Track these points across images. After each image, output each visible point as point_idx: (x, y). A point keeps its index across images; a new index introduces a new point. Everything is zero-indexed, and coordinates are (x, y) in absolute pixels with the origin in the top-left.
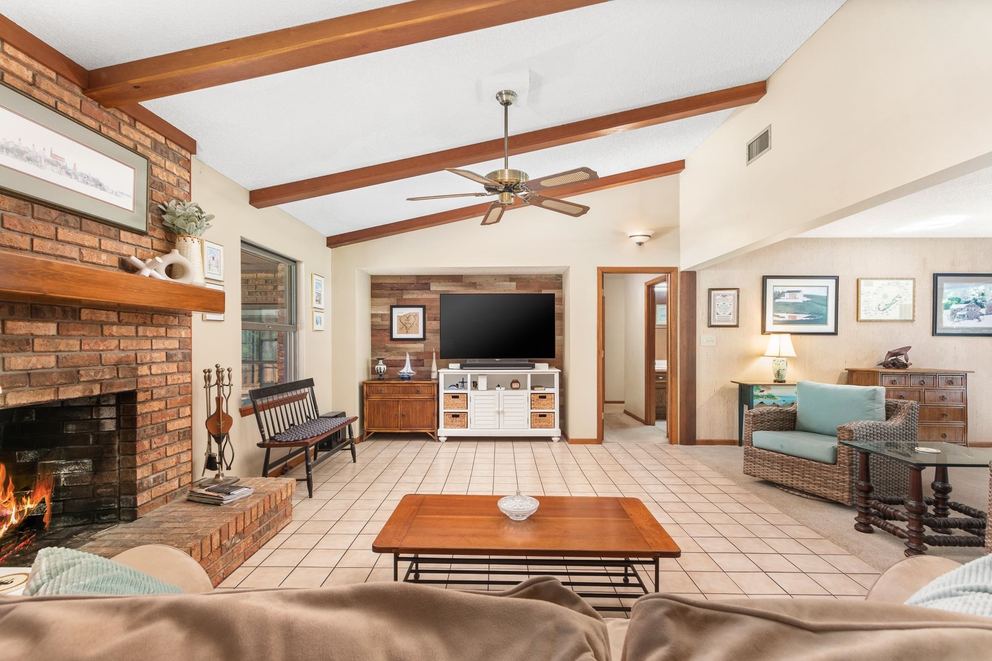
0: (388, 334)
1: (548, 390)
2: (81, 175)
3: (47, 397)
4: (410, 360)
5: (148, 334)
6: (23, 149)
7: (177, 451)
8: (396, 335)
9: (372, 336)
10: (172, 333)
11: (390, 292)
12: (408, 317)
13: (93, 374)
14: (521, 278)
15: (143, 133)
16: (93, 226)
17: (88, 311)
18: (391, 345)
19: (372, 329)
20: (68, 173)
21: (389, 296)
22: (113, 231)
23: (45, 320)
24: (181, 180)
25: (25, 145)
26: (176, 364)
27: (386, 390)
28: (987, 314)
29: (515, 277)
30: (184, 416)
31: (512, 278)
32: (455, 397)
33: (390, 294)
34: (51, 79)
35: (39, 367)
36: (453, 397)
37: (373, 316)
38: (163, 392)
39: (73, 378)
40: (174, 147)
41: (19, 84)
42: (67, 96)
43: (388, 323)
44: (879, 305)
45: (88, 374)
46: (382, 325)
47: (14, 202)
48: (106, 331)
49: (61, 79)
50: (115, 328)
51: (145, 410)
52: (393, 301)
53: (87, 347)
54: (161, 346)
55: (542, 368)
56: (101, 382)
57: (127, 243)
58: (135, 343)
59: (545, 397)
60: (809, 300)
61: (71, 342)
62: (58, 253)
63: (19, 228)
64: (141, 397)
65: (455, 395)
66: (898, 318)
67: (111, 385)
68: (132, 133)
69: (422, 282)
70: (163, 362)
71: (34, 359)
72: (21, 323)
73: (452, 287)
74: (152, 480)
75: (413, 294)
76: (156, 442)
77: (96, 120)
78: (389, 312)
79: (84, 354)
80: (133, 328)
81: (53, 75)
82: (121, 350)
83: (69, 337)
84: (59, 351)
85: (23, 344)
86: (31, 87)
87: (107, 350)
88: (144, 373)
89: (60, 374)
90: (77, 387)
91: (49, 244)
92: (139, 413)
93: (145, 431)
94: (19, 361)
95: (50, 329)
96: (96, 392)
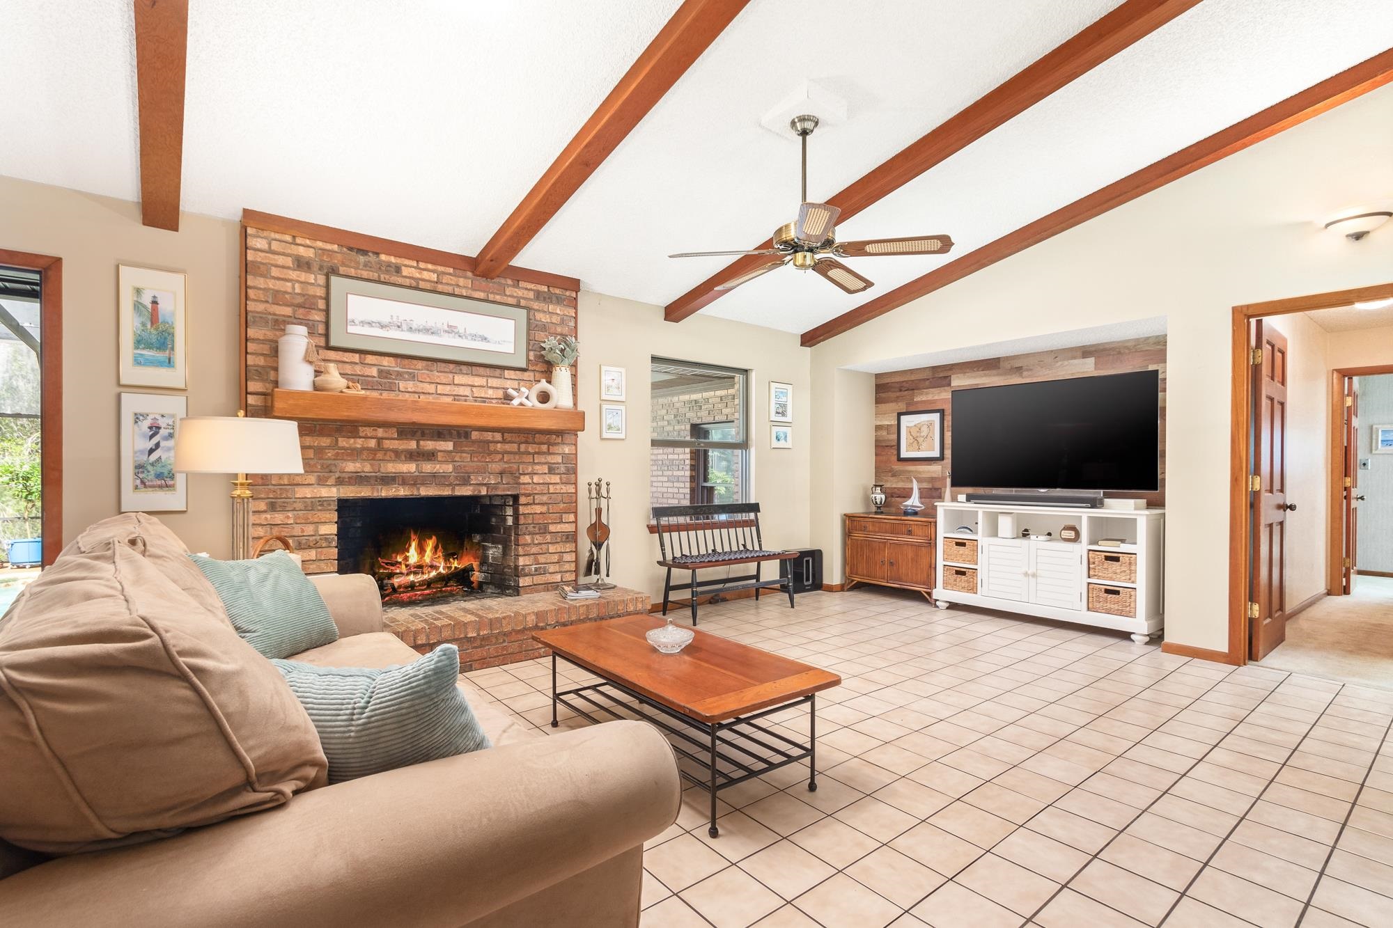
0: (895, 452)
1: (1124, 548)
2: (470, 334)
3: (446, 492)
4: (920, 489)
5: (530, 450)
6: (428, 328)
7: (559, 550)
8: (904, 454)
9: (876, 455)
10: (553, 449)
11: (898, 394)
12: (919, 427)
13: (481, 479)
14: (1105, 350)
15: (526, 289)
16: (481, 370)
17: (477, 433)
18: (899, 467)
19: (877, 446)
20: (460, 336)
21: (897, 400)
22: (498, 372)
23: (445, 440)
24: (565, 318)
25: (430, 324)
26: (559, 476)
27: (871, 527)
29: (1093, 349)
30: (567, 521)
31: (1086, 352)
32: (961, 544)
33: (898, 397)
34: (450, 274)
35: (441, 471)
36: (958, 544)
37: (878, 428)
38: (545, 498)
39: (465, 481)
40: (557, 291)
41: (428, 286)
42: (462, 281)
43: (895, 436)
45: (476, 479)
46: (889, 440)
47: (424, 363)
49: (458, 271)
50: (499, 445)
51: (527, 512)
52: (902, 407)
53: (476, 459)
54: (543, 460)
55: (1122, 507)
56: (487, 486)
57: (511, 379)
58: (517, 457)
59: (1117, 559)
61: (464, 455)
62: (454, 393)
63: (428, 380)
64: (523, 500)
65: (960, 541)
67: (496, 489)
68: (516, 292)
69: (939, 375)
70: (545, 473)
71: (438, 466)
72: (431, 442)
73: (984, 378)
74: (533, 569)
75: (927, 394)
76: (538, 539)
77: (484, 291)
78: (896, 422)
79: (474, 464)
80: (516, 445)
81: (451, 270)
82: (505, 462)
83: (462, 452)
84: (456, 461)
85: (431, 456)
86: (436, 285)
87: (492, 462)
88: (526, 482)
89: (456, 477)
90: (468, 487)
91: (448, 388)
92: (521, 513)
93: (527, 528)
94: (428, 467)
95: (449, 446)
96: (484, 492)
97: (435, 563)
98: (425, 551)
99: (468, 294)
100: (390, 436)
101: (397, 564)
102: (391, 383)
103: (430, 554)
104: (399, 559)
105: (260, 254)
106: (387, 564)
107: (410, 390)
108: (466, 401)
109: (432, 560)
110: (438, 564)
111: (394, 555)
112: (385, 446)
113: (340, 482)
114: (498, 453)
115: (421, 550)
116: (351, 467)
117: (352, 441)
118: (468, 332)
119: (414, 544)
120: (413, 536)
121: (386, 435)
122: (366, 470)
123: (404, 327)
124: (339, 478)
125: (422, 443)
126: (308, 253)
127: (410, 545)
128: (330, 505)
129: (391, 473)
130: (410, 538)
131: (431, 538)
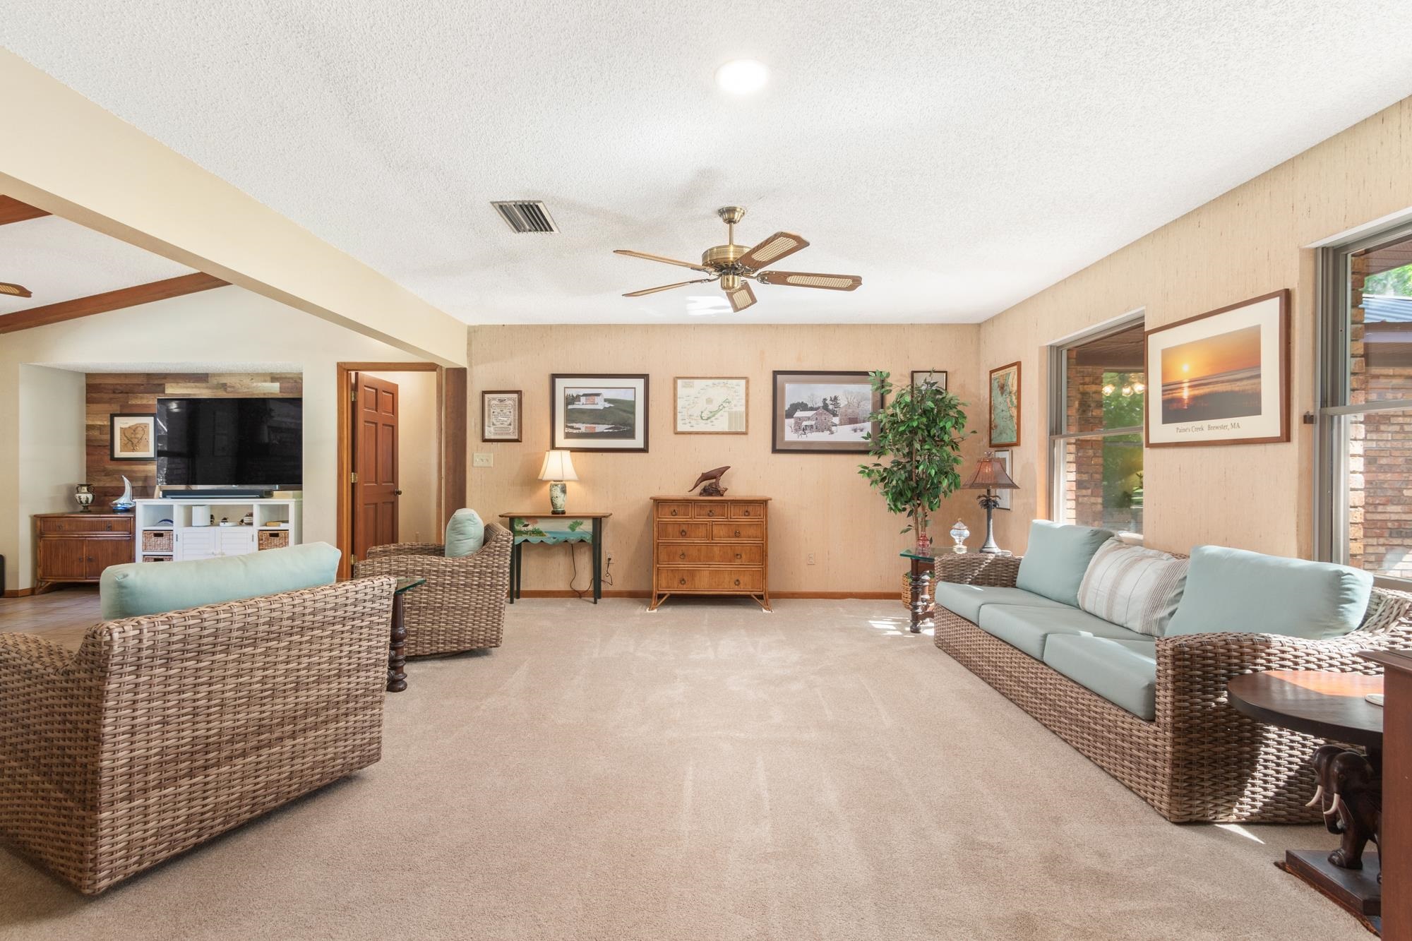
0: (109, 452)
1: (283, 526)
4: (133, 488)
8: (118, 453)
9: (88, 454)
11: (112, 396)
12: (134, 429)
14: (286, 378)
18: (111, 466)
19: (88, 446)
21: (110, 401)
27: (67, 527)
28: (841, 424)
29: (278, 376)
31: (274, 378)
32: (158, 535)
33: (111, 399)
36: (156, 535)
37: (89, 428)
43: (108, 437)
44: (702, 412)
46: (101, 440)
52: (116, 408)
55: (282, 497)
59: (277, 535)
60: (612, 405)
65: (158, 532)
66: (726, 430)
69: (154, 381)
73: (194, 389)
75: (142, 398)
78: (109, 423)
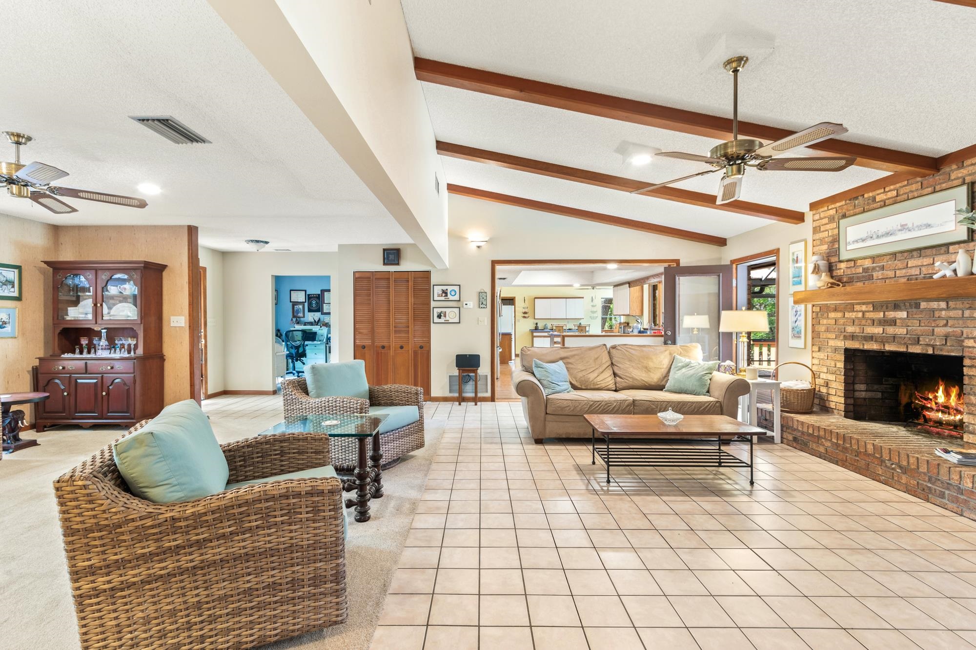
2: (917, 226)
3: (902, 349)
13: (927, 340)
15: (971, 165)
16: (929, 252)
17: (925, 303)
20: (909, 230)
22: (944, 249)
23: (901, 310)
25: (890, 228)
39: (918, 341)
42: (914, 187)
45: (924, 340)
47: (888, 257)
48: (937, 314)
50: (943, 313)
51: (971, 373)
53: (923, 325)
56: (933, 347)
57: (955, 253)
58: (961, 322)
61: (915, 321)
64: (967, 362)
67: (941, 350)
71: (897, 330)
72: (891, 313)
77: (931, 186)
79: (923, 328)
80: (960, 312)
81: (906, 183)
82: (950, 327)
83: (914, 319)
84: (908, 326)
85: (893, 322)
86: (896, 198)
87: (937, 326)
88: (970, 345)
89: (909, 339)
90: (918, 347)
91: (904, 271)
92: (965, 373)
93: (971, 389)
94: (891, 330)
95: (904, 314)
96: (930, 352)
97: (959, 408)
98: (951, 396)
99: (919, 195)
100: (869, 309)
101: (927, 399)
102: (869, 275)
103: (955, 399)
104: (931, 396)
105: (818, 222)
106: (921, 397)
107: (880, 278)
108: (917, 279)
109: (957, 404)
110: (962, 410)
111: (926, 392)
112: (867, 316)
113: (845, 338)
114: (943, 319)
115: (948, 394)
116: (850, 329)
117: (851, 314)
118: (915, 225)
119: (941, 388)
120: (941, 382)
121: (867, 309)
122: (857, 332)
123: (875, 236)
124: (844, 336)
125: (886, 313)
126: (832, 212)
127: (938, 388)
128: (841, 351)
129: (869, 334)
130: (938, 383)
131: (955, 387)
